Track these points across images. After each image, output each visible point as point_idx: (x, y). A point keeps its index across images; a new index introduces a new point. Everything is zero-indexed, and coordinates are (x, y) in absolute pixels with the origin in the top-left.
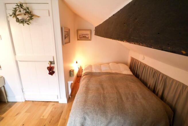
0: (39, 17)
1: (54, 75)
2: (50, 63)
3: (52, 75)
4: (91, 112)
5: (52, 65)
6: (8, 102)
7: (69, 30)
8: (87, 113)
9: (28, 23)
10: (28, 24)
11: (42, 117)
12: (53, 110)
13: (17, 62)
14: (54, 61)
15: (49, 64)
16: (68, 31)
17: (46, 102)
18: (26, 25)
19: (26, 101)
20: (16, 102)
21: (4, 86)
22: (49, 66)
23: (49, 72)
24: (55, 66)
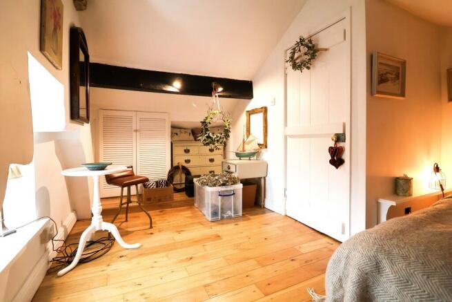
0: (326, 50)
1: (341, 168)
2: (335, 139)
3: (337, 168)
4: (405, 258)
5: (340, 144)
6: (264, 207)
7: (404, 63)
8: (389, 254)
9: (309, 65)
10: (308, 68)
11: (297, 247)
12: (325, 250)
13: (286, 138)
14: (344, 134)
15: (333, 140)
16: (399, 65)
17: (318, 232)
18: (305, 70)
19: (286, 216)
20: (273, 212)
21: (265, 178)
22: (332, 144)
23: (330, 158)
24: (346, 145)
